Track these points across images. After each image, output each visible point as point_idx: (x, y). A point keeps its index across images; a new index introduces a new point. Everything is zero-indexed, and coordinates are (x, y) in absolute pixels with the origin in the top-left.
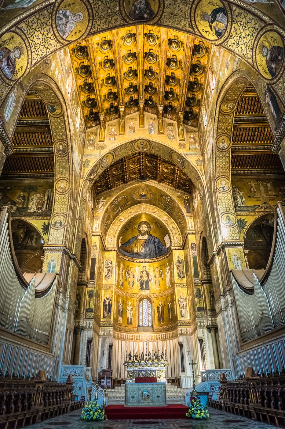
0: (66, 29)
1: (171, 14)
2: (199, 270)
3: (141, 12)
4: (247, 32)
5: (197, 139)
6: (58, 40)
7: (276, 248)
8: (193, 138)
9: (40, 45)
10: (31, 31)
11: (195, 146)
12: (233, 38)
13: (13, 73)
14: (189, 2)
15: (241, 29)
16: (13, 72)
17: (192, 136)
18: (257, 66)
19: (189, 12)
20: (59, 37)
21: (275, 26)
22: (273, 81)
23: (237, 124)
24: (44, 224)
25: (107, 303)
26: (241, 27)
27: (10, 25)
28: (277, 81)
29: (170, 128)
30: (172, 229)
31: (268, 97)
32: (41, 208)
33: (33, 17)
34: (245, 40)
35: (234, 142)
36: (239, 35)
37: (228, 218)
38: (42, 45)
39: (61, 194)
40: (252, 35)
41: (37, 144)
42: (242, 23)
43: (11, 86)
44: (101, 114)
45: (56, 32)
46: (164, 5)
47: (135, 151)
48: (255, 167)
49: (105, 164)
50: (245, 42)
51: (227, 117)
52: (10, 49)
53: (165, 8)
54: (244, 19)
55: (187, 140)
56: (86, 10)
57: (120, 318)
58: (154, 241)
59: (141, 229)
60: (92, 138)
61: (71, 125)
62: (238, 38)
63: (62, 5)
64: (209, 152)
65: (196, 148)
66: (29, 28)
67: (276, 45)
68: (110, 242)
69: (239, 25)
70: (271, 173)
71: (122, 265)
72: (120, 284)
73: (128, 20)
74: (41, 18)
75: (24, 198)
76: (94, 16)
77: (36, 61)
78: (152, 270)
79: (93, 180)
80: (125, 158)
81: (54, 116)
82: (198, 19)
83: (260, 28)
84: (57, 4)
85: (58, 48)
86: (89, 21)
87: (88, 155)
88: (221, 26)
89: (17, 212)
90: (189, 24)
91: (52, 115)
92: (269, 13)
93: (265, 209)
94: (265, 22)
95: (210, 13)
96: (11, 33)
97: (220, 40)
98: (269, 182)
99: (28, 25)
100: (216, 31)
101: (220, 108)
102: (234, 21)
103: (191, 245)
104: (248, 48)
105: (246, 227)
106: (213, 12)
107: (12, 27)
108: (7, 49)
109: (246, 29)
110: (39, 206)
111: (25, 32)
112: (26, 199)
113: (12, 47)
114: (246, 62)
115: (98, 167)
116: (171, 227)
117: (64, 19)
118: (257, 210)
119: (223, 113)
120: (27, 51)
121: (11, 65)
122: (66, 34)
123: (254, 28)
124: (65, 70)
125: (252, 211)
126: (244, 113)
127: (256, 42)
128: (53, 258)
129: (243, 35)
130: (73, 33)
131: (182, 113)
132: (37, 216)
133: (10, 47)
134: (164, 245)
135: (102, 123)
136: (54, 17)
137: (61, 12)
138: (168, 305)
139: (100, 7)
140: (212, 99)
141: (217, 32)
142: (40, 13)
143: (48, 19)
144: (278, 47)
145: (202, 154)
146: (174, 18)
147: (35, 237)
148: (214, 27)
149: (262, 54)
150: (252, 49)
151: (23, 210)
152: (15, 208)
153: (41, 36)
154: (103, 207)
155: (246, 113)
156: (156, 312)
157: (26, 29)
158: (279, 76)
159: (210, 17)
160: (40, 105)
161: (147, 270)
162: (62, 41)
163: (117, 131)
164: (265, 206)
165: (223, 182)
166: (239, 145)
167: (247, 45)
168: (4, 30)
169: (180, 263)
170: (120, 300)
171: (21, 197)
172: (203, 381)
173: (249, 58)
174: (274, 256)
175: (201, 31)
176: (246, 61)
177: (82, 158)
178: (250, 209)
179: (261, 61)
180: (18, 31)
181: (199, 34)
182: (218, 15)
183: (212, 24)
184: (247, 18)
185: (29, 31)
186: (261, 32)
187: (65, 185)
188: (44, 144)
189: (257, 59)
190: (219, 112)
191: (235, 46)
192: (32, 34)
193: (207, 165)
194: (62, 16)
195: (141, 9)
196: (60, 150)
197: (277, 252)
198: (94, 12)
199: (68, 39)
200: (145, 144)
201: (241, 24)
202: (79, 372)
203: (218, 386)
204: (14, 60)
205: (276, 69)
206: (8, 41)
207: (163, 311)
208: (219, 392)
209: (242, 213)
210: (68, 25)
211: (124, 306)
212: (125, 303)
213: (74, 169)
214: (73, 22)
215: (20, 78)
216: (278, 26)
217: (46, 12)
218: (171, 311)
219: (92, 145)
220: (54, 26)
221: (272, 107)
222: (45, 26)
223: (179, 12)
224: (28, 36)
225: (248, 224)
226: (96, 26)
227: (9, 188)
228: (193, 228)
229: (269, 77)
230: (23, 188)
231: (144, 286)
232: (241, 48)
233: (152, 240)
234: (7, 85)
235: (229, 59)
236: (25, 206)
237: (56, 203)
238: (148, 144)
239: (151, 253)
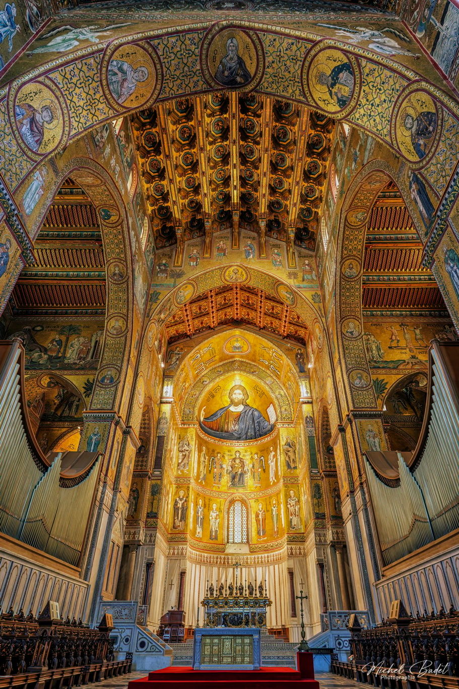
0: (123, 89)
1: (275, 76)
2: (318, 456)
3: (232, 73)
4: (383, 97)
5: (314, 266)
6: (111, 105)
7: (432, 411)
8: (308, 265)
9: (83, 109)
10: (69, 86)
11: (312, 276)
12: (363, 107)
13: (40, 144)
14: (300, 59)
15: (373, 94)
16: (39, 142)
17: (307, 262)
18: (398, 145)
19: (299, 72)
20: (111, 101)
21: (423, 83)
22: (421, 165)
23: (371, 243)
24: (88, 381)
25: (180, 505)
26: (374, 91)
27: (37, 72)
28: (428, 163)
29: (276, 251)
30: (279, 396)
31: (414, 191)
32: (84, 359)
33: (72, 66)
34: (380, 109)
35: (367, 270)
36: (372, 102)
37: (359, 375)
38: (86, 108)
39: (115, 336)
40: (390, 101)
41: (82, 267)
42: (375, 85)
43: (36, 162)
44: (178, 229)
45: (107, 92)
46: (264, 63)
47: (226, 282)
48: (398, 306)
49: (183, 299)
50: (380, 111)
51: (356, 233)
52: (35, 107)
53: (266, 67)
54: (379, 78)
55: (300, 267)
56: (152, 65)
57: (199, 530)
58: (252, 414)
59: (234, 396)
60: (164, 262)
61: (133, 240)
62: (370, 107)
63: (116, 54)
64: (331, 283)
65: (313, 279)
66: (67, 81)
67: (425, 110)
68: (188, 415)
69: (371, 87)
70: (421, 315)
71: (204, 448)
72: (201, 477)
73: (213, 84)
74: (85, 68)
75: (60, 343)
76: (165, 75)
77: (76, 131)
78: (248, 457)
79: (163, 321)
80: (211, 291)
81: (108, 225)
82: (313, 81)
83: (401, 89)
84: (109, 52)
85: (110, 116)
86: (157, 81)
87: (157, 285)
88: (345, 91)
89: (49, 362)
90: (300, 90)
91: (105, 224)
92: (414, 67)
93: (413, 365)
94: (409, 79)
95: (330, 72)
96: (37, 84)
97: (343, 112)
98: (418, 327)
99: (64, 76)
100: (338, 98)
101: (346, 219)
102: (364, 82)
103: (306, 420)
104: (383, 120)
105: (386, 391)
106: (334, 70)
107: (40, 76)
108: (30, 106)
109: (381, 92)
110: (82, 356)
111: (61, 86)
112: (64, 344)
113: (38, 105)
114: (381, 142)
115: (171, 302)
116: (277, 393)
117: (120, 74)
118: (401, 367)
119: (350, 226)
120: (63, 114)
121: (37, 131)
122: (124, 98)
123: (393, 90)
124: (127, 161)
125: (394, 368)
126: (381, 229)
127: (396, 109)
128: (97, 430)
129: (377, 101)
130: (133, 97)
131: (292, 230)
132: (78, 369)
133: (36, 105)
134: (267, 419)
135: (178, 241)
136: (104, 69)
137: (115, 63)
138: (272, 510)
139: (173, 62)
140: (335, 207)
141: (339, 100)
142: (83, 62)
143: (96, 72)
144: (429, 113)
145: (322, 286)
146: (278, 82)
147: (76, 403)
148: (336, 93)
149: (405, 126)
150: (390, 121)
151: (57, 360)
152: (46, 356)
153: (84, 95)
154: (178, 362)
155: (383, 229)
156: (254, 521)
157: (61, 83)
158: (430, 155)
159: (330, 78)
160: (88, 210)
161: (241, 456)
162: (116, 107)
163: (200, 253)
164: (414, 361)
165: (351, 325)
166: (374, 274)
167: (382, 116)
168: (27, 78)
169: (290, 446)
170: (200, 502)
171: (56, 341)
172: (324, 630)
173: (386, 135)
174: (428, 423)
175: (317, 100)
176: (381, 139)
177: (149, 289)
178: (391, 365)
179: (404, 137)
180: (48, 82)
181: (314, 105)
182: (341, 75)
183: (333, 88)
184: (382, 76)
185: (65, 86)
186: (404, 94)
187: (121, 325)
188: (93, 266)
189: (398, 134)
190: (345, 225)
191: (365, 119)
192: (71, 90)
193: (329, 301)
194: (116, 71)
195: (232, 69)
196: (115, 274)
197: (433, 417)
198: (165, 69)
199: (125, 105)
200: (240, 273)
201: (373, 86)
202: (128, 613)
203: (347, 639)
204: (41, 124)
205: (425, 145)
206: (33, 94)
207: (264, 520)
208: (349, 648)
209: (380, 371)
210: (126, 84)
211: (206, 510)
212: (207, 506)
213: (135, 302)
214: (134, 81)
215: (51, 152)
216: (427, 81)
217: (92, 61)
218: (277, 519)
219: (165, 271)
220: (104, 83)
221: (420, 203)
222: (90, 81)
223: (286, 74)
224: (64, 94)
225: (388, 386)
226: (167, 89)
227: (39, 328)
228: (309, 395)
229: (416, 158)
230: (59, 329)
231: (237, 480)
232: (374, 120)
233: (250, 413)
234: (29, 160)
235: (358, 149)
236: (60, 355)
237: (106, 349)
238: (244, 272)
239: (247, 432)
